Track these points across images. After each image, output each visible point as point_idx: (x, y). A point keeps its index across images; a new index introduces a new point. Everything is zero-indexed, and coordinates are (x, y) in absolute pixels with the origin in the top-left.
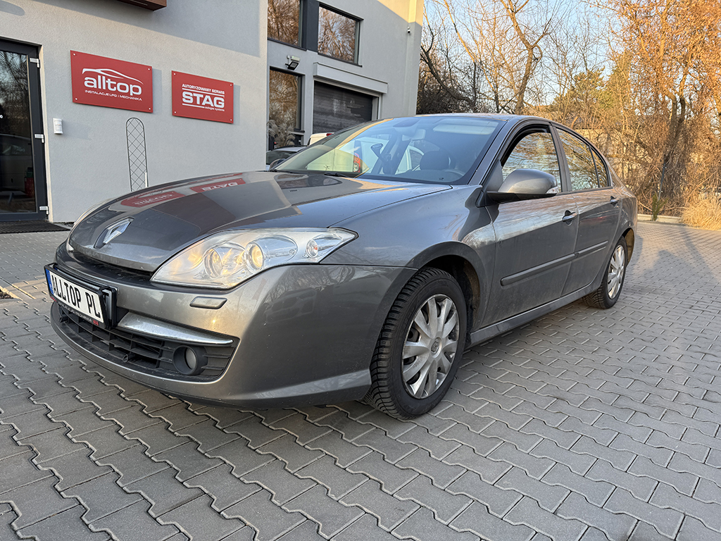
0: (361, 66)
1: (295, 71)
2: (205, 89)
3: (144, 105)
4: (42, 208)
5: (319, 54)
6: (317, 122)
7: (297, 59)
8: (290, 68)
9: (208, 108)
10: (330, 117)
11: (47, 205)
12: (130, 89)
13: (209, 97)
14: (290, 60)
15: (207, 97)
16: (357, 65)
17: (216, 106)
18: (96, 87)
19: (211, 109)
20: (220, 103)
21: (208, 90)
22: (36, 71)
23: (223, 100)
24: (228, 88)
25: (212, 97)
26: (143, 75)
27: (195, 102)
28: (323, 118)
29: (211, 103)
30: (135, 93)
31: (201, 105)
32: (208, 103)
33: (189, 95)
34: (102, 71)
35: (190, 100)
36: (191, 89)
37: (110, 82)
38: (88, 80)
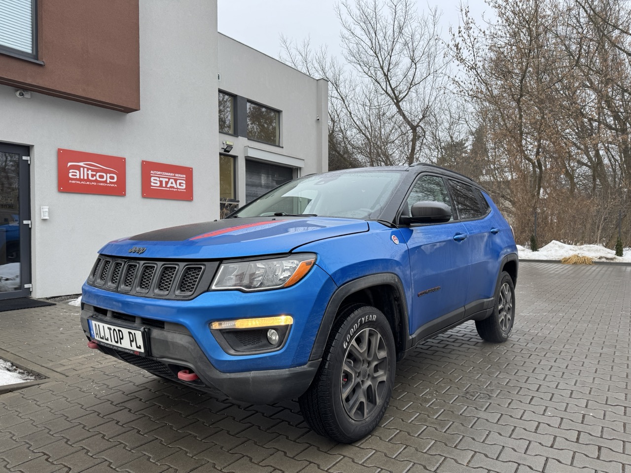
0: (283, 147)
1: (230, 153)
2: (169, 174)
3: (119, 190)
4: (26, 286)
5: (248, 139)
6: (249, 193)
7: (231, 144)
8: (225, 151)
9: (173, 189)
10: (260, 188)
11: (30, 282)
12: (107, 177)
13: (173, 180)
14: (225, 144)
15: (171, 180)
16: (279, 146)
17: (179, 187)
18: (78, 177)
19: (175, 190)
20: (182, 185)
21: (172, 174)
22: (28, 166)
23: (184, 182)
24: (188, 172)
25: (176, 180)
26: (118, 165)
27: (161, 185)
28: (254, 190)
29: (174, 185)
30: (111, 181)
31: (166, 187)
32: (172, 185)
33: (156, 180)
34: (84, 164)
35: (157, 183)
36: (158, 174)
37: (90, 172)
38: (73, 172)
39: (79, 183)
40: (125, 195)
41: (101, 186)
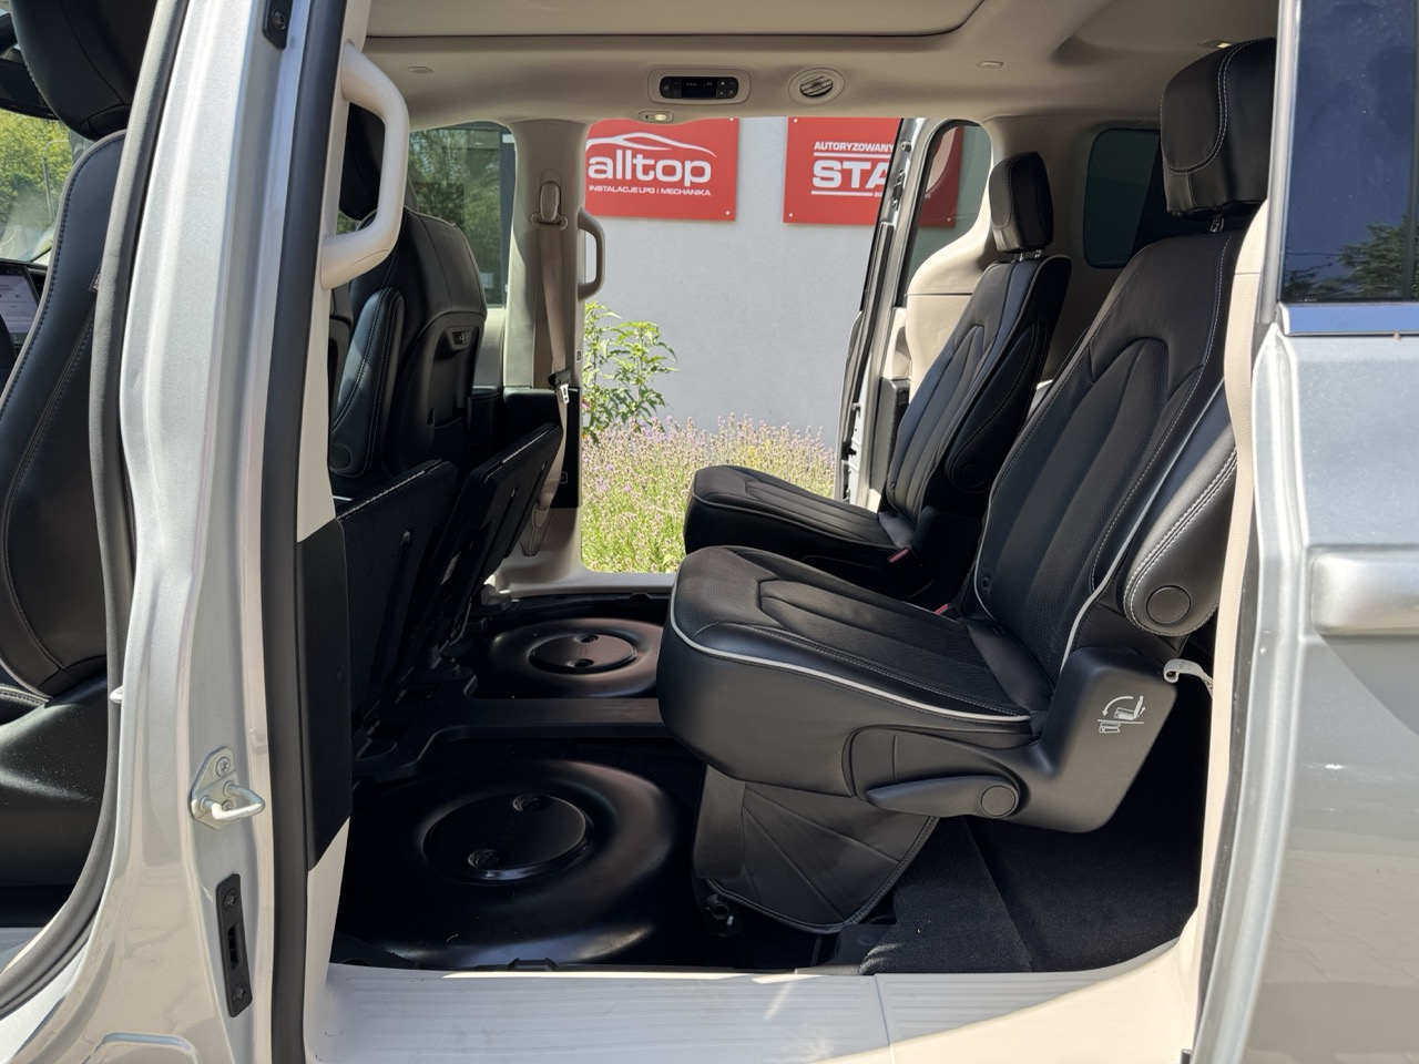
15: (881, 166)
21: (885, 149)
27: (846, 184)
30: (695, 180)
31: (862, 188)
33: (831, 169)
34: (626, 140)
35: (832, 179)
36: (842, 151)
37: (640, 161)
38: (597, 163)
39: (613, 190)
40: (732, 218)
41: (667, 195)
